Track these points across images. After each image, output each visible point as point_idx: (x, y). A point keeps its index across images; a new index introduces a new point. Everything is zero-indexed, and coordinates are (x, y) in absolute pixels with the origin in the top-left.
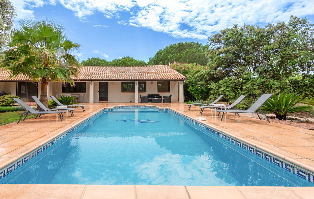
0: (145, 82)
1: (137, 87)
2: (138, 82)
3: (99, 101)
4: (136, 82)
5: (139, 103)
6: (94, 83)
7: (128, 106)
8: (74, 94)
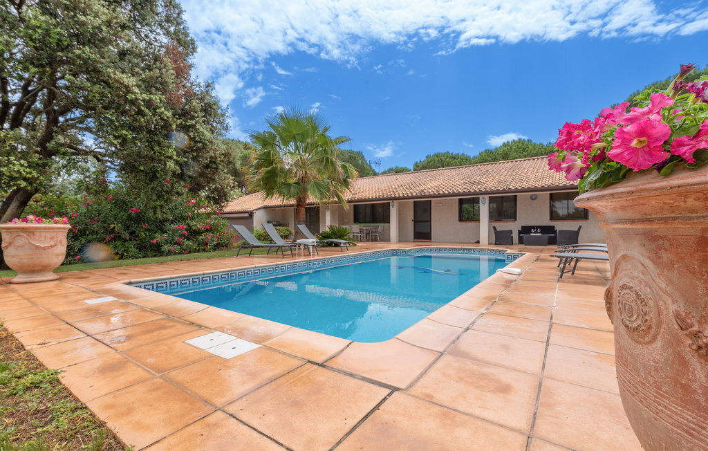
0: (516, 196)
1: (484, 210)
2: (487, 197)
3: (415, 239)
4: (483, 198)
5: (489, 244)
6: (399, 203)
7: (452, 249)
8: (371, 225)
